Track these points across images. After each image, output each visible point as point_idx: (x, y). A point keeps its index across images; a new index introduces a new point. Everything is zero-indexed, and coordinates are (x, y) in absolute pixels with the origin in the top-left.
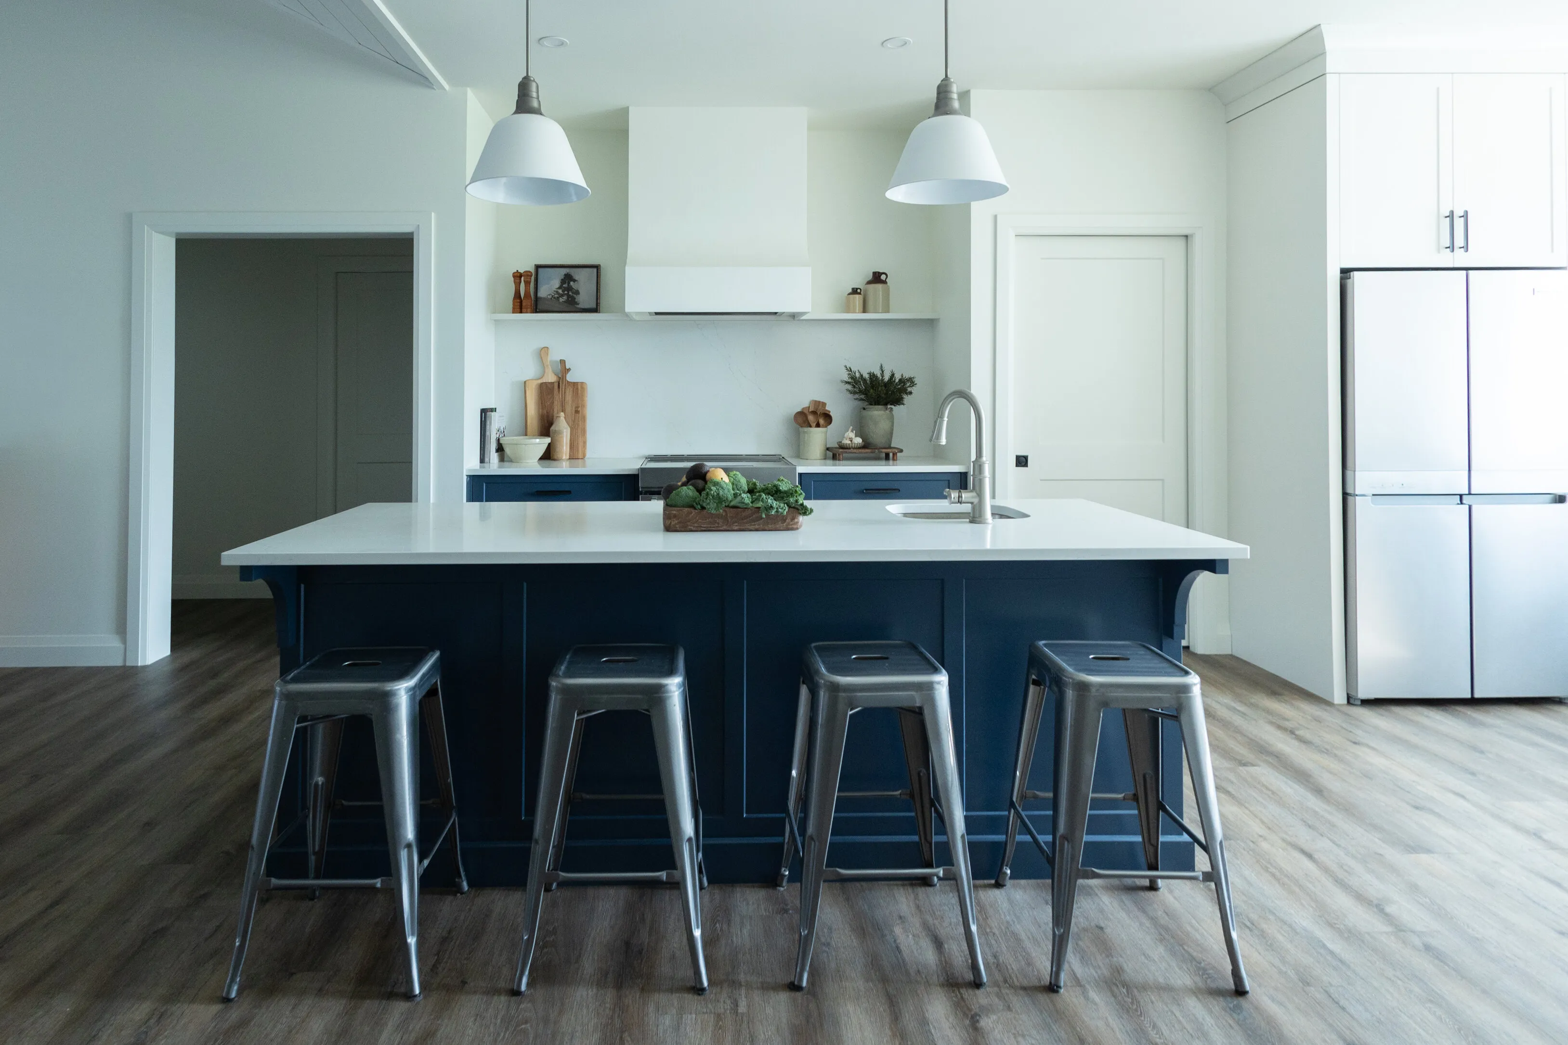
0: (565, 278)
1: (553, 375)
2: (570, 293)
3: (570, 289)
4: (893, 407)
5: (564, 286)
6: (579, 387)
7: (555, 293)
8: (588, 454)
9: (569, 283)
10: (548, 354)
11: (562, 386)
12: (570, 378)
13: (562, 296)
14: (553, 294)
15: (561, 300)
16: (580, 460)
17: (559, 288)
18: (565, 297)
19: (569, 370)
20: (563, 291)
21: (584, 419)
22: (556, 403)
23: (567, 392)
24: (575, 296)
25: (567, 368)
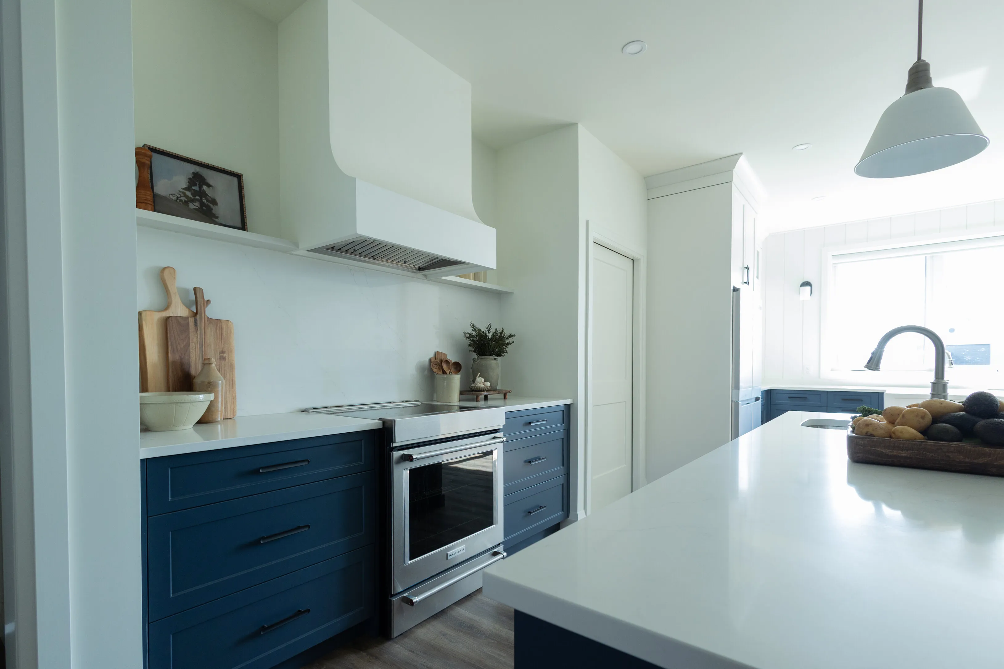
0: (193, 177)
1: (184, 307)
2: (204, 201)
3: (203, 194)
5: (193, 188)
6: (224, 326)
7: (182, 195)
8: (239, 414)
9: (201, 187)
10: (175, 278)
11: (201, 323)
12: (211, 312)
13: (192, 201)
14: (179, 196)
15: (192, 206)
16: (230, 422)
17: (188, 189)
18: (197, 204)
19: (208, 301)
20: (192, 194)
21: (232, 367)
22: (192, 346)
23: (209, 331)
24: (211, 205)
25: (206, 299)
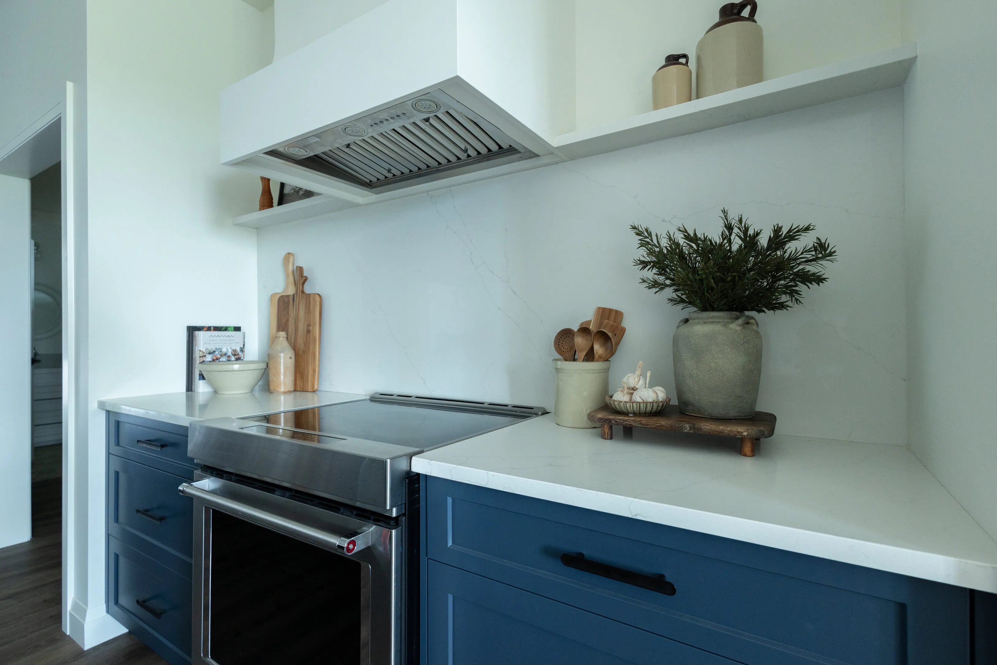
1: (292, 285)
4: (753, 314)
6: (317, 300)
8: (321, 387)
10: (291, 261)
11: (297, 299)
16: (309, 394)
25: (305, 276)
